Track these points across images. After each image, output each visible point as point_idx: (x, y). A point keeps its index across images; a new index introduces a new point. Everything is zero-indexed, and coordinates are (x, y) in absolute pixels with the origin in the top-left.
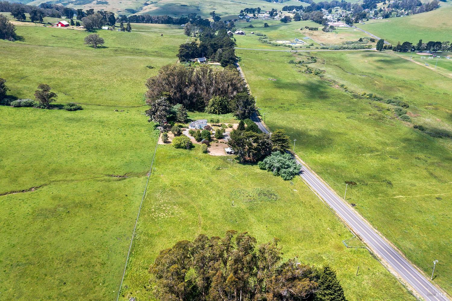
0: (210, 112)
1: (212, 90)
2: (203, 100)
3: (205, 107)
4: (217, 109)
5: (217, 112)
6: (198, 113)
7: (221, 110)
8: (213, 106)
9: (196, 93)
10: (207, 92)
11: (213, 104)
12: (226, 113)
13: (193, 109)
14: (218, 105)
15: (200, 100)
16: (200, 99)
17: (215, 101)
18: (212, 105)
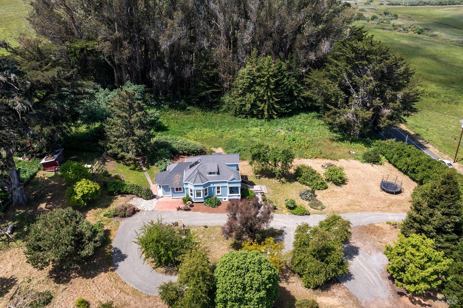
0: (240, 112)
1: (246, 37)
2: (215, 70)
3: (220, 94)
4: (262, 101)
5: (263, 111)
6: (199, 113)
7: (277, 103)
8: (251, 92)
9: (196, 48)
10: (233, 43)
11: (251, 85)
12: (290, 115)
13: (182, 102)
14: (268, 87)
15: (205, 71)
16: (205, 67)
17: (257, 74)
18: (249, 89)
